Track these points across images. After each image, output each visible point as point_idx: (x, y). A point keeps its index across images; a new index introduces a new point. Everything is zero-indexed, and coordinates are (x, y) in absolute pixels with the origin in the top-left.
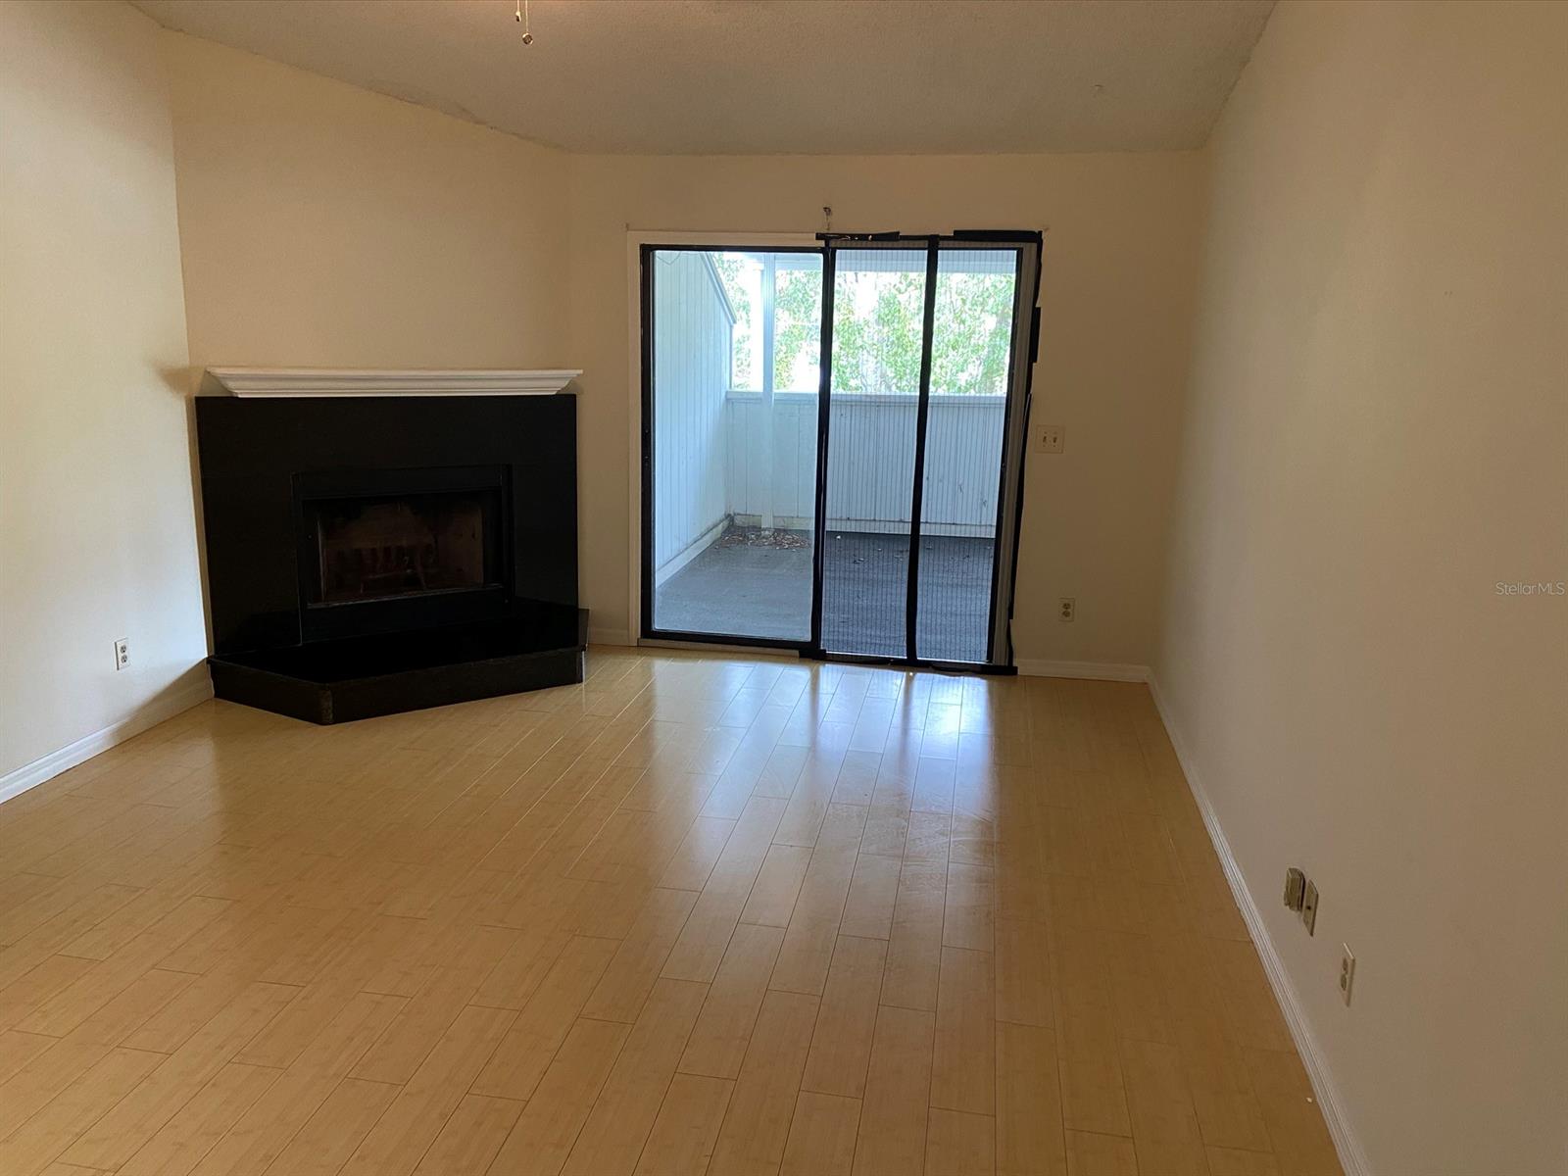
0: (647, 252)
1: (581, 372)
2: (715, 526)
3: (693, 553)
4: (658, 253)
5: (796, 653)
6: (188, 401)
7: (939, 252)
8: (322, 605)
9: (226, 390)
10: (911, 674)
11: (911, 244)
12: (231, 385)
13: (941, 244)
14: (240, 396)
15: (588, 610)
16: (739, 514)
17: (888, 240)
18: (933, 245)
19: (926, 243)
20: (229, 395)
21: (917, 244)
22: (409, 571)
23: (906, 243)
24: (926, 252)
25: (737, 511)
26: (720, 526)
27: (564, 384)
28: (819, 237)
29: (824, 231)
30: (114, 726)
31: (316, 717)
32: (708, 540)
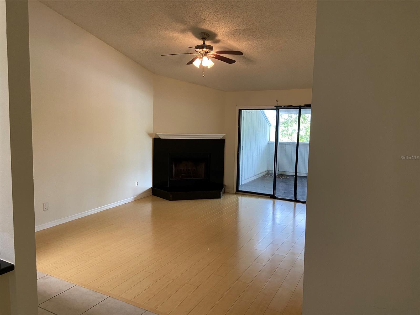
0: (240, 111)
1: (225, 134)
2: (264, 172)
3: (256, 178)
4: (243, 111)
5: (270, 197)
6: (152, 139)
7: (301, 109)
8: (173, 179)
9: (159, 137)
10: (296, 203)
11: (295, 107)
12: (160, 136)
13: (302, 107)
14: (161, 138)
15: (225, 185)
16: (270, 170)
17: (291, 107)
18: (300, 108)
19: (298, 107)
20: (159, 138)
21: (296, 107)
22: (190, 174)
23: (294, 107)
24: (298, 109)
25: (270, 169)
26: (265, 172)
27: (222, 137)
28: (275, 106)
29: (277, 105)
30: (135, 197)
31: (168, 199)
32: (261, 175)
